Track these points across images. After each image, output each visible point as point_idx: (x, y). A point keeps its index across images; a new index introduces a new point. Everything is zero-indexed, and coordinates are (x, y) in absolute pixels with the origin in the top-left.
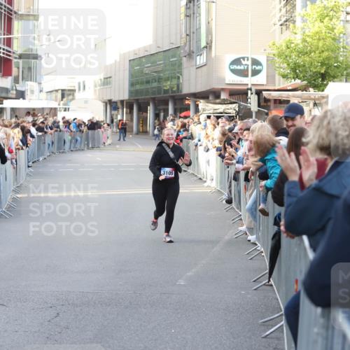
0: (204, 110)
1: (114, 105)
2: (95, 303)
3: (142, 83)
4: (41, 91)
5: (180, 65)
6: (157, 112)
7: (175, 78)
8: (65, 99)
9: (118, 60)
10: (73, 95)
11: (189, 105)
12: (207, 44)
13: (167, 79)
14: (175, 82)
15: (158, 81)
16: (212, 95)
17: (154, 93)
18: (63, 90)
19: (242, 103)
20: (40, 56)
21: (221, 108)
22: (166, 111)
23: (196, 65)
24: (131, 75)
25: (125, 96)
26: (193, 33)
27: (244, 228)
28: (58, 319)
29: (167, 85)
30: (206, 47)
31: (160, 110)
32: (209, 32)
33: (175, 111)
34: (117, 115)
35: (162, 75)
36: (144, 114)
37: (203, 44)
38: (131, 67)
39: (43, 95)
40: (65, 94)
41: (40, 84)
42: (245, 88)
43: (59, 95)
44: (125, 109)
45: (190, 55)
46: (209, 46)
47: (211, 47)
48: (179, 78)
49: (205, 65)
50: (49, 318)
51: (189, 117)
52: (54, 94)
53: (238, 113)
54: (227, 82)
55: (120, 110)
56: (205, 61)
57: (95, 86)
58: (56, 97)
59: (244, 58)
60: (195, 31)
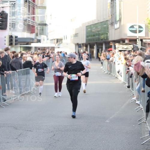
0: (118, 48)
1: (79, 45)
2: (71, 130)
3: (91, 36)
4: (48, 39)
5: (108, 28)
6: (98, 48)
7: (106, 34)
8: (58, 43)
9: (81, 26)
10: (62, 41)
11: (112, 46)
12: (119, 19)
13: (102, 34)
14: (105, 35)
15: (99, 35)
16: (122, 41)
17: (96, 40)
18: (57, 39)
19: (134, 45)
20: (47, 24)
21: (125, 47)
22: (102, 48)
23: (115, 28)
24: (87, 33)
25: (84, 41)
26: (113, 14)
27: (135, 98)
28: (54, 137)
29: (102, 37)
30: (119, 20)
31: (99, 48)
32: (120, 14)
33: (106, 48)
34: (81, 50)
35: (100, 32)
36: (93, 49)
37: (118, 19)
38: (87, 29)
39: (49, 41)
40: (58, 41)
41: (47, 36)
42: (135, 38)
43: (56, 41)
44: (84, 47)
45: (112, 24)
46: (120, 20)
47: (121, 20)
48: (107, 34)
49: (119, 28)
50: (50, 137)
51: (112, 51)
52: (53, 41)
53: (133, 49)
54: (128, 35)
55: (82, 48)
56: (118, 26)
57: (71, 37)
58: (54, 42)
59: (135, 25)
60: (114, 14)
